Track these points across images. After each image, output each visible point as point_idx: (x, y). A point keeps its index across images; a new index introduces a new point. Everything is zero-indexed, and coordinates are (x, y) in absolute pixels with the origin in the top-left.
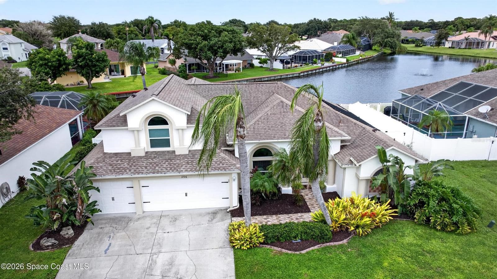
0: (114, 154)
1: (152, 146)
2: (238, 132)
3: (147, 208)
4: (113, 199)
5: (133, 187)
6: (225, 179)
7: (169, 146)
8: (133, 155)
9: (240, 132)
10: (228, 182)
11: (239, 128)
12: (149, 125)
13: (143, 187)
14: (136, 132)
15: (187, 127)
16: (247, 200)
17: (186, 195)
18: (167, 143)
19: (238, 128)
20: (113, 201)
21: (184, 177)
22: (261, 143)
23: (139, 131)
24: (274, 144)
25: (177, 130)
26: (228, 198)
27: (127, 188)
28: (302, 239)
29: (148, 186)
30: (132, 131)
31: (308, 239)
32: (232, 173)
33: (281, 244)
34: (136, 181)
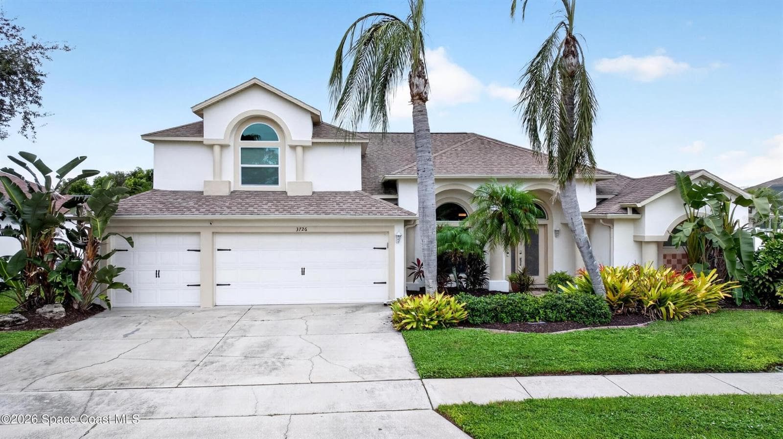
0: (171, 191)
1: (244, 182)
2: (415, 87)
3: (224, 297)
4: (158, 274)
5: (199, 251)
6: (381, 241)
7: (276, 182)
8: (205, 194)
9: (417, 86)
10: (385, 249)
11: (417, 78)
12: (241, 140)
13: (218, 250)
14: (217, 149)
15: (313, 143)
16: (430, 234)
17: (303, 273)
18: (272, 176)
19: (415, 77)
20: (157, 277)
21: (302, 230)
22: (448, 183)
23: (223, 147)
24: (470, 186)
25: (293, 147)
26: (385, 283)
27: (188, 250)
28: (547, 320)
29: (230, 250)
30: (211, 146)
31: (562, 320)
32: (394, 226)
33: (505, 326)
34: (206, 235)
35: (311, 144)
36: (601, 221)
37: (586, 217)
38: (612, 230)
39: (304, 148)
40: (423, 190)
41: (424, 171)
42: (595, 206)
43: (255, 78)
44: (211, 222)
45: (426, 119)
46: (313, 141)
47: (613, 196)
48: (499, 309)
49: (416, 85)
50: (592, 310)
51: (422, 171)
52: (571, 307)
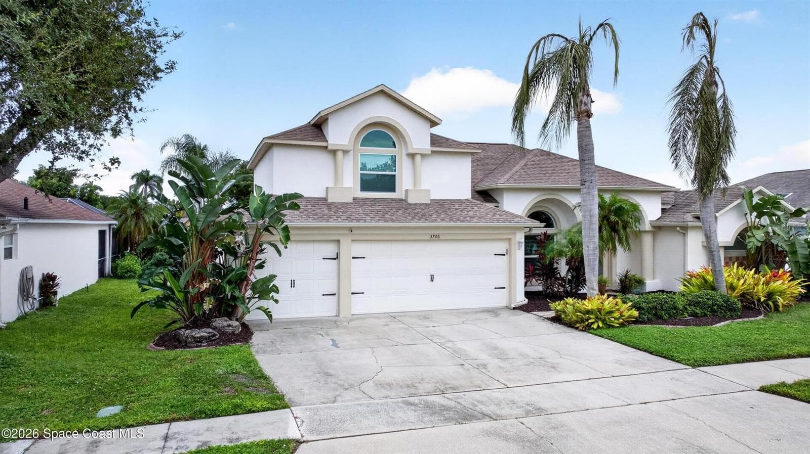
1: (362, 189)
2: (583, 105)
3: (359, 306)
4: (293, 284)
5: (335, 259)
6: (501, 247)
8: (329, 201)
10: (504, 255)
12: (362, 146)
13: (353, 258)
14: (339, 155)
17: (432, 280)
18: (389, 183)
20: (291, 287)
21: (435, 238)
22: (546, 192)
23: (345, 152)
24: (564, 196)
25: (412, 156)
26: (504, 288)
27: (324, 259)
28: (695, 315)
29: (364, 258)
30: (334, 152)
31: (705, 315)
32: (515, 233)
33: (666, 322)
34: (345, 243)
35: (430, 152)
36: (678, 228)
37: (653, 225)
38: (686, 237)
39: (423, 156)
40: (590, 200)
41: (591, 183)
42: (660, 215)
43: (383, 84)
44: (351, 230)
45: (590, 135)
46: (432, 150)
47: (671, 206)
48: (659, 307)
49: (585, 103)
50: (729, 305)
51: (589, 182)
52: (712, 303)
